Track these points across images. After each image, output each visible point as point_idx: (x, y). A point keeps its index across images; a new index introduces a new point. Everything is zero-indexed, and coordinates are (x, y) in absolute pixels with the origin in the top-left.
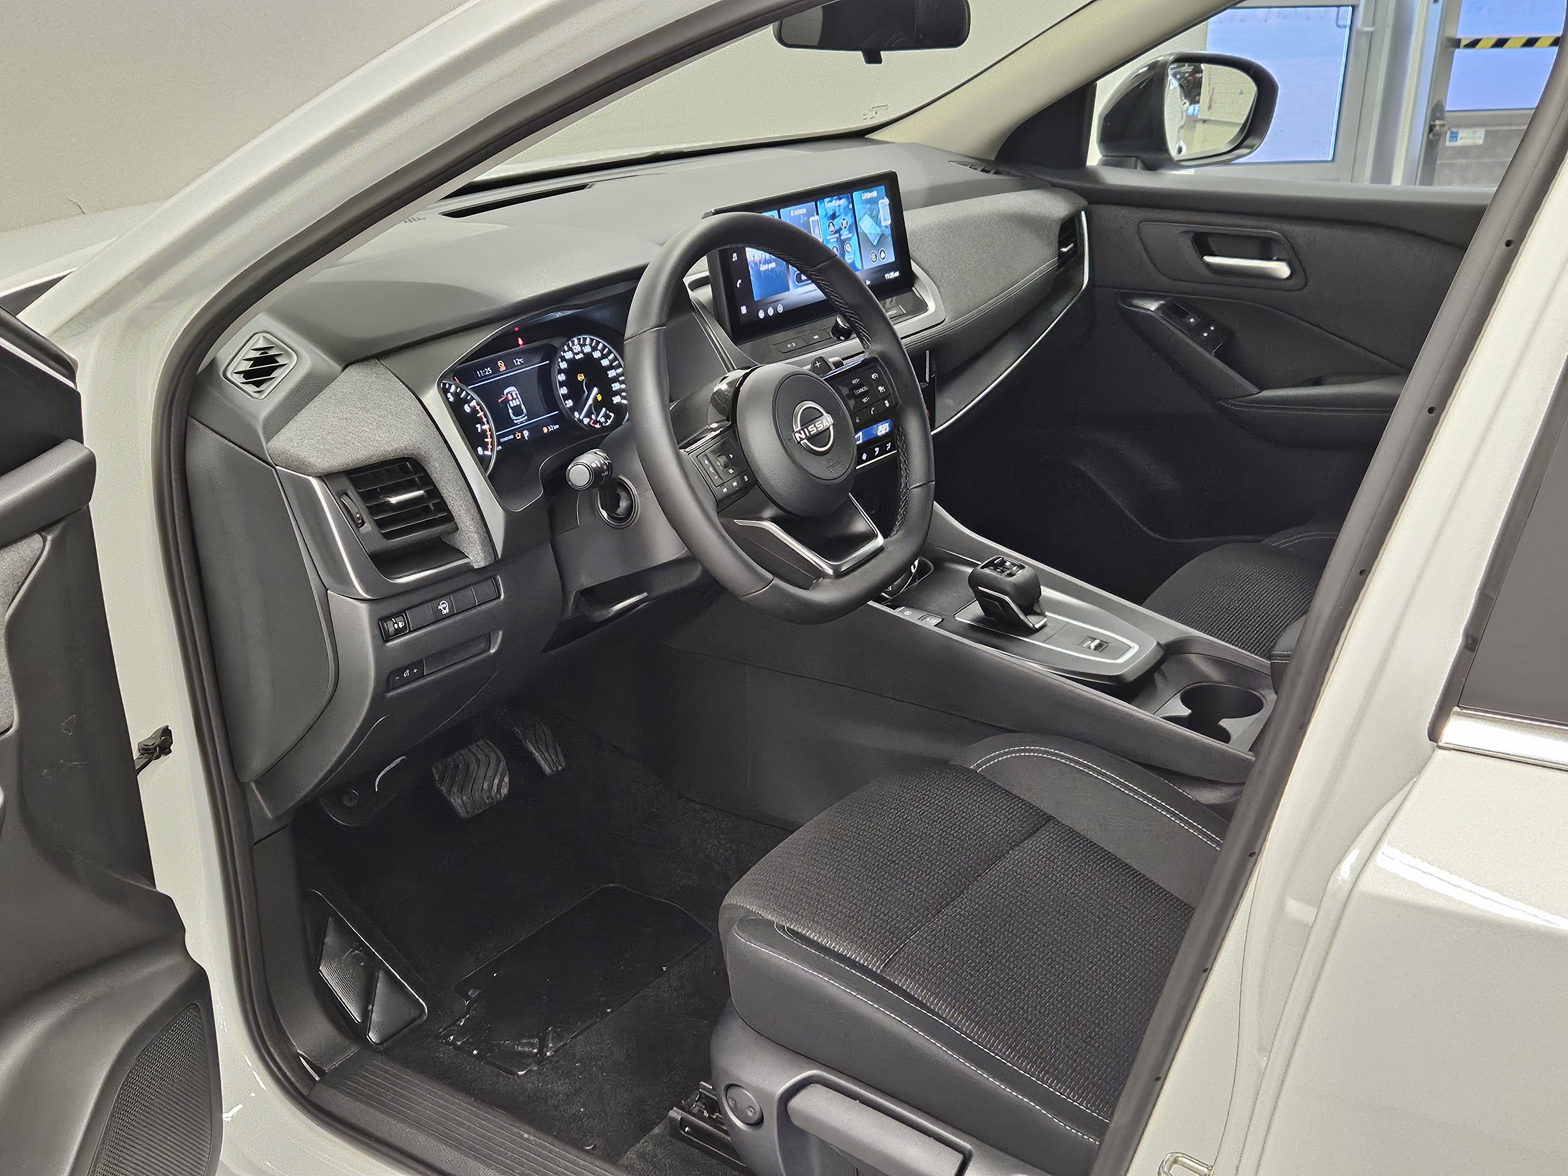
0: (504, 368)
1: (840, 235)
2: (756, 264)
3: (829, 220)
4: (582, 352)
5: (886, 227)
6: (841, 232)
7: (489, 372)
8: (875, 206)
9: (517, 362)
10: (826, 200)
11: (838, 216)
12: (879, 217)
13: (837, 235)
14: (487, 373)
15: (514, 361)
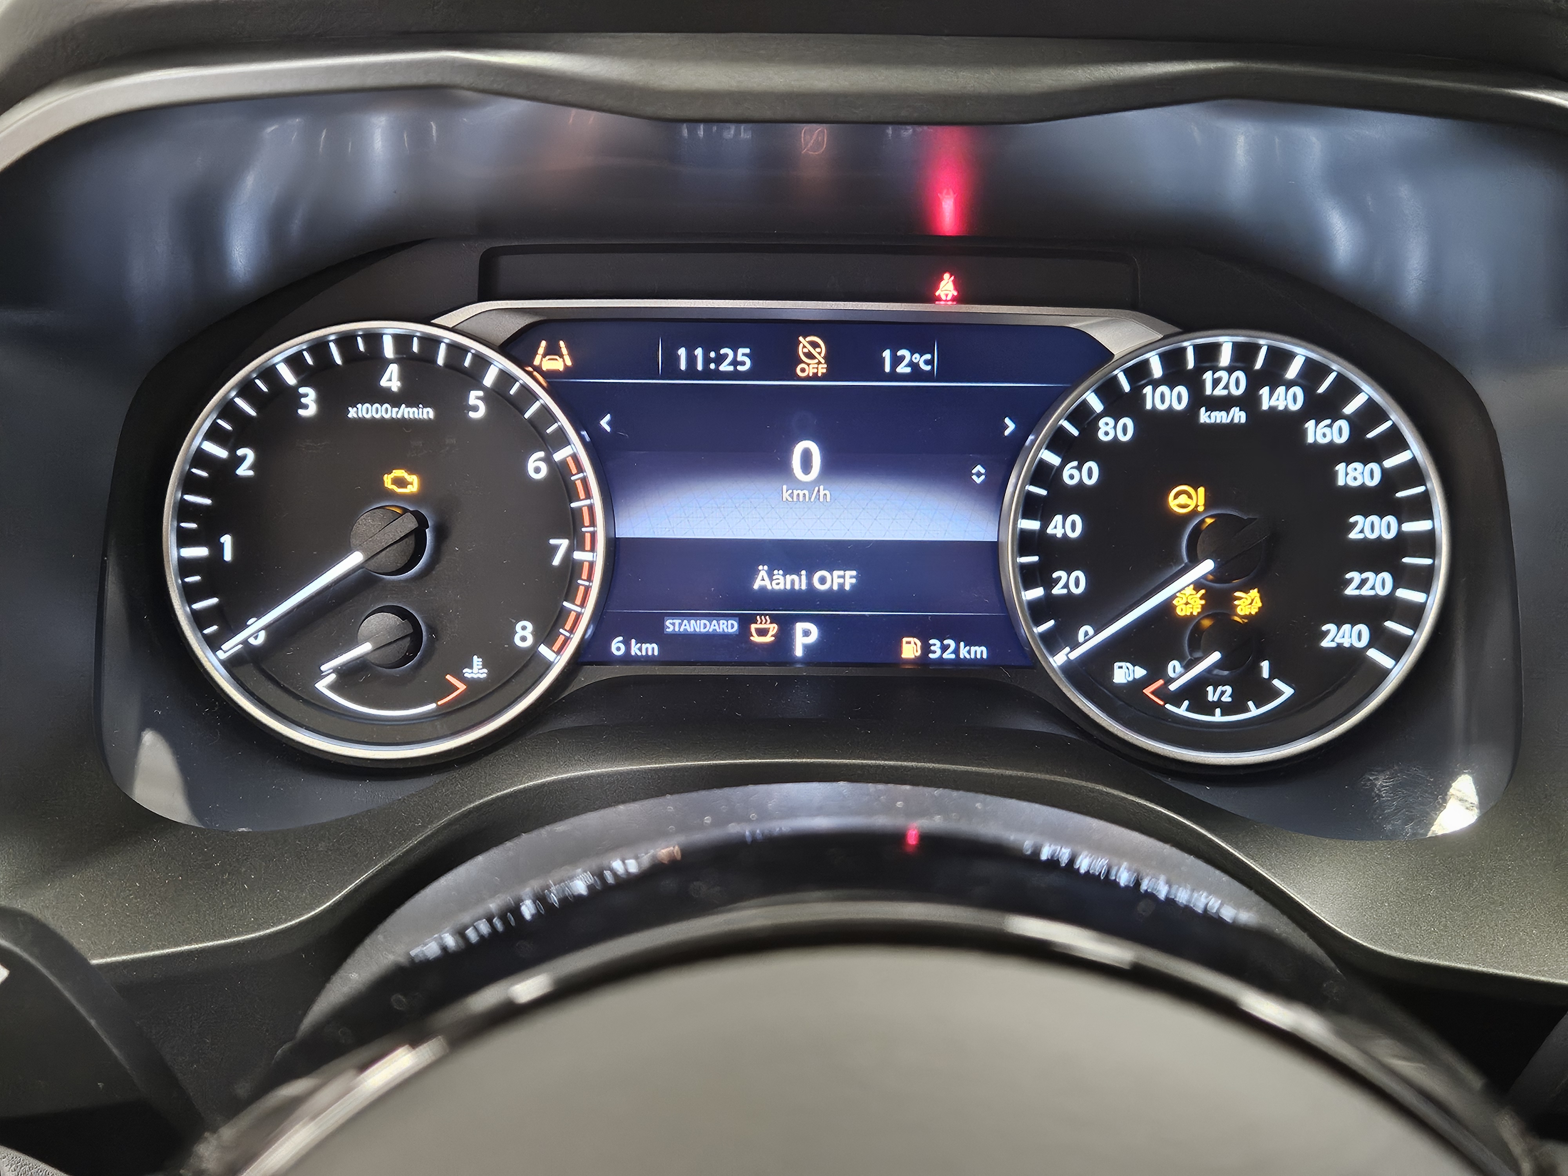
0: (822, 369)
4: (1249, 401)
7: (735, 363)
9: (896, 361)
14: (725, 367)
15: (887, 354)
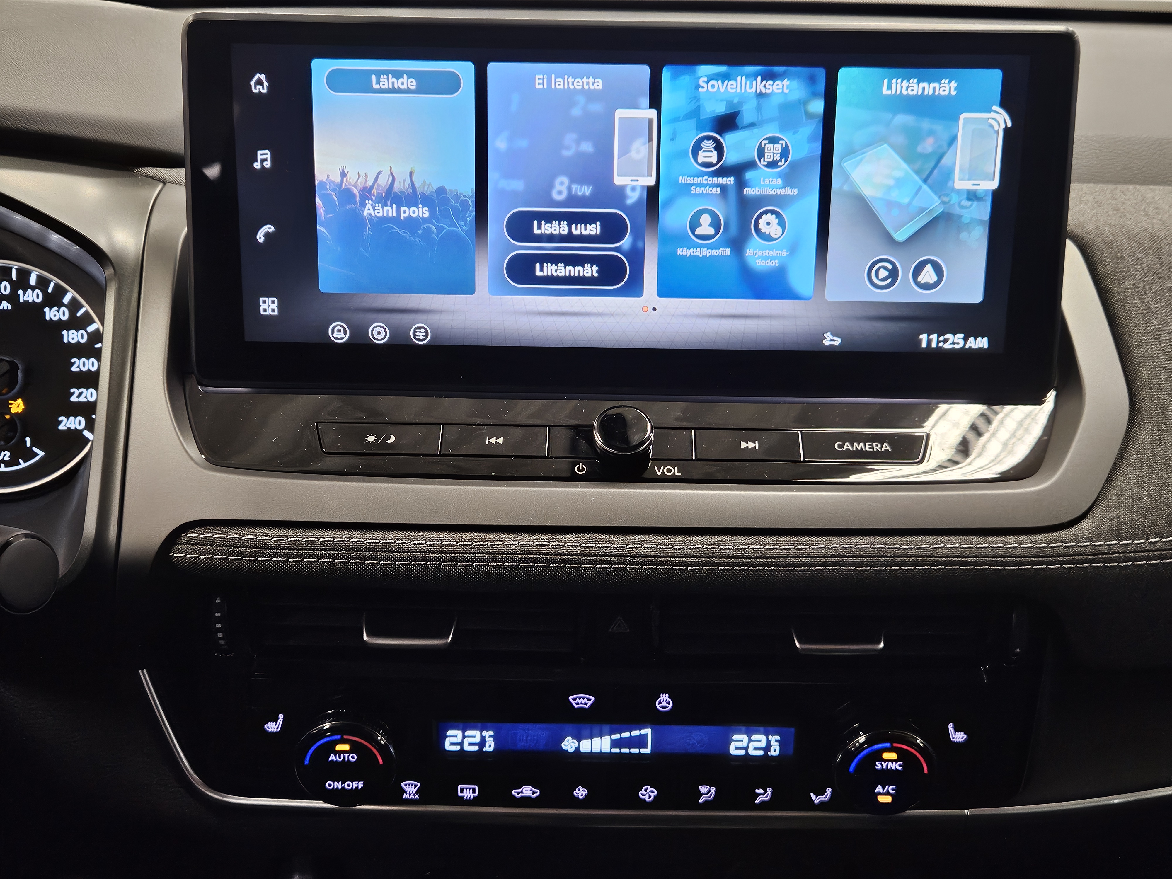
1: (741, 184)
2: (346, 195)
3: (700, 129)
4: (12, 298)
5: (973, 196)
6: (749, 175)
8: (938, 127)
10: (705, 70)
11: (752, 125)
12: (946, 161)
13: (730, 181)
